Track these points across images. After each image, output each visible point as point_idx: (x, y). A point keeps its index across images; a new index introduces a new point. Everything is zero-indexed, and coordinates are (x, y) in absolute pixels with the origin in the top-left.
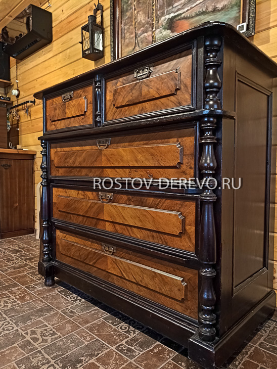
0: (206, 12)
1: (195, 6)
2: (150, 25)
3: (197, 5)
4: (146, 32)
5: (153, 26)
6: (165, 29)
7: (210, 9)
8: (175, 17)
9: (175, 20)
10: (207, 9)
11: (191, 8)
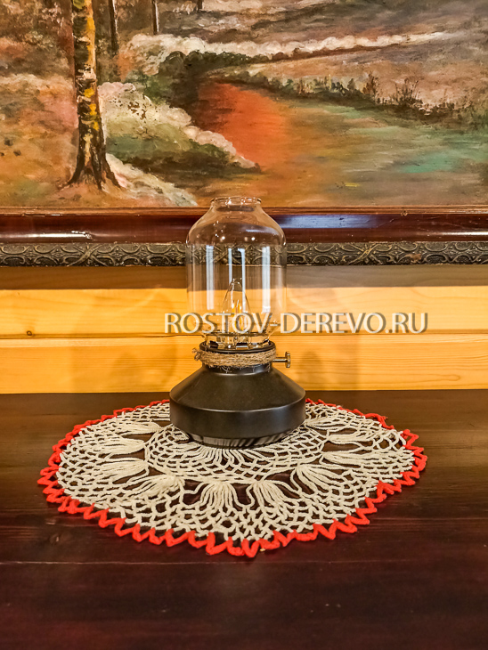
0: (369, 99)
1: (316, 54)
2: (62, 42)
3: (326, 53)
4: (38, 73)
5: (85, 57)
6: (155, 94)
7: (386, 94)
8: (212, 60)
9: (212, 74)
10: (371, 85)
11: (297, 55)
